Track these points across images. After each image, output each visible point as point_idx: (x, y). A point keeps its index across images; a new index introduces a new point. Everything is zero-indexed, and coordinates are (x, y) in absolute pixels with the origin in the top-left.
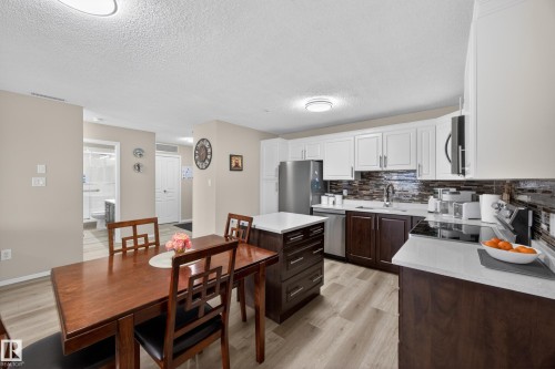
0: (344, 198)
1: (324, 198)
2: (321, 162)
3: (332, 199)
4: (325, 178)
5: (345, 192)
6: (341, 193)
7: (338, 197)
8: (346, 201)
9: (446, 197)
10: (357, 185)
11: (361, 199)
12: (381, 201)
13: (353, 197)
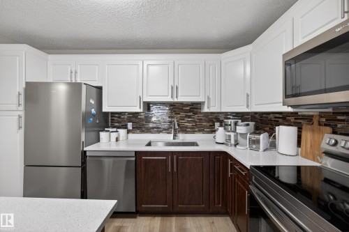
0: (129, 132)
1: (103, 135)
2: (100, 88)
3: (114, 135)
4: (105, 109)
5: (130, 126)
6: (125, 127)
7: (122, 132)
8: (131, 136)
9: (241, 129)
10: (143, 117)
11: (147, 132)
12: (168, 133)
13: (138, 131)
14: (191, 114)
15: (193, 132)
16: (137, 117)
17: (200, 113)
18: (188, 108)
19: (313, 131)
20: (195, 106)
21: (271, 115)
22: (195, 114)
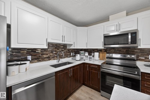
5: (29, 58)
10: (39, 51)
11: (42, 61)
12: (54, 59)
13: (36, 61)
14: (64, 49)
15: (64, 58)
16: (35, 52)
17: (67, 49)
18: (62, 47)
19: (102, 53)
20: (65, 46)
21: (89, 50)
22: (65, 49)
